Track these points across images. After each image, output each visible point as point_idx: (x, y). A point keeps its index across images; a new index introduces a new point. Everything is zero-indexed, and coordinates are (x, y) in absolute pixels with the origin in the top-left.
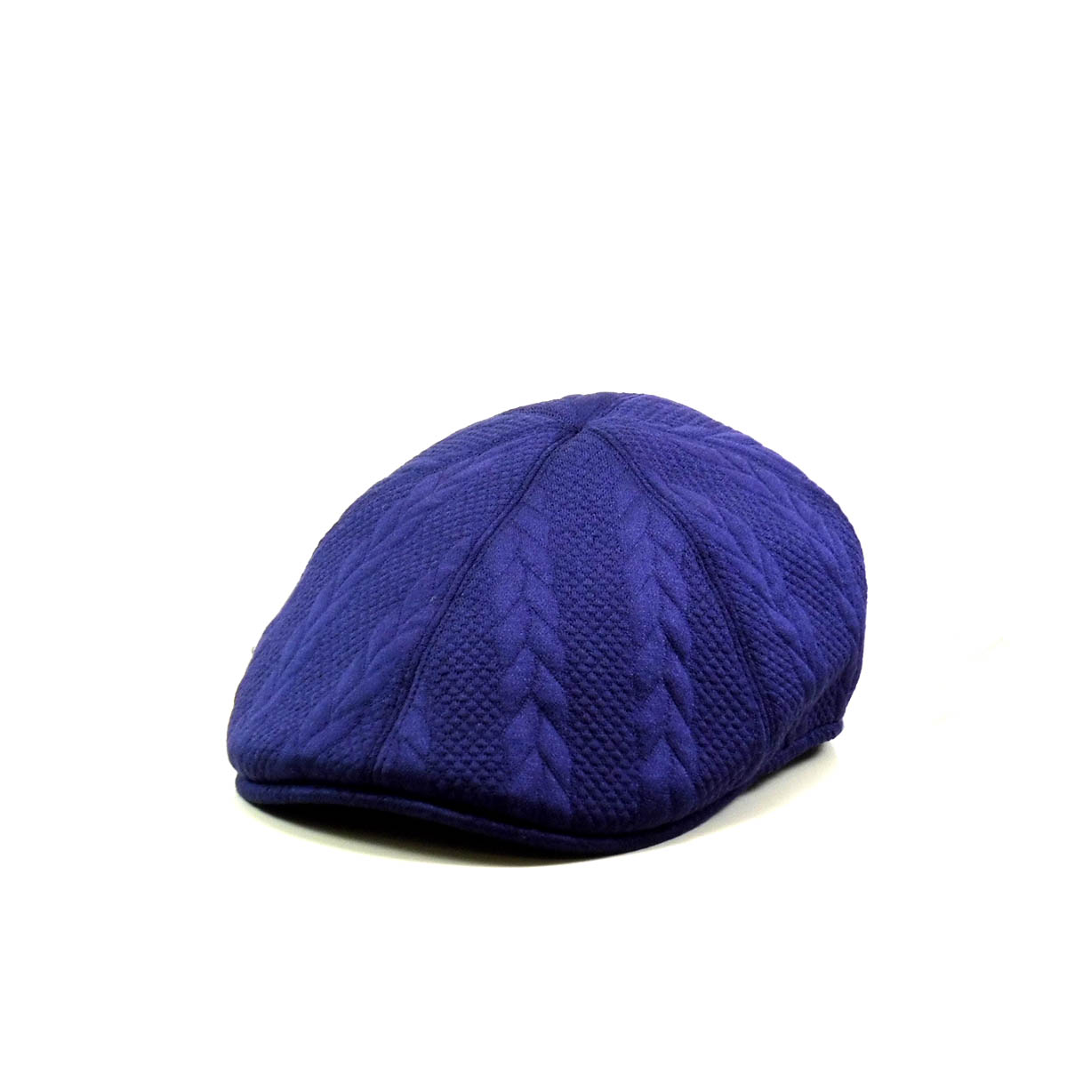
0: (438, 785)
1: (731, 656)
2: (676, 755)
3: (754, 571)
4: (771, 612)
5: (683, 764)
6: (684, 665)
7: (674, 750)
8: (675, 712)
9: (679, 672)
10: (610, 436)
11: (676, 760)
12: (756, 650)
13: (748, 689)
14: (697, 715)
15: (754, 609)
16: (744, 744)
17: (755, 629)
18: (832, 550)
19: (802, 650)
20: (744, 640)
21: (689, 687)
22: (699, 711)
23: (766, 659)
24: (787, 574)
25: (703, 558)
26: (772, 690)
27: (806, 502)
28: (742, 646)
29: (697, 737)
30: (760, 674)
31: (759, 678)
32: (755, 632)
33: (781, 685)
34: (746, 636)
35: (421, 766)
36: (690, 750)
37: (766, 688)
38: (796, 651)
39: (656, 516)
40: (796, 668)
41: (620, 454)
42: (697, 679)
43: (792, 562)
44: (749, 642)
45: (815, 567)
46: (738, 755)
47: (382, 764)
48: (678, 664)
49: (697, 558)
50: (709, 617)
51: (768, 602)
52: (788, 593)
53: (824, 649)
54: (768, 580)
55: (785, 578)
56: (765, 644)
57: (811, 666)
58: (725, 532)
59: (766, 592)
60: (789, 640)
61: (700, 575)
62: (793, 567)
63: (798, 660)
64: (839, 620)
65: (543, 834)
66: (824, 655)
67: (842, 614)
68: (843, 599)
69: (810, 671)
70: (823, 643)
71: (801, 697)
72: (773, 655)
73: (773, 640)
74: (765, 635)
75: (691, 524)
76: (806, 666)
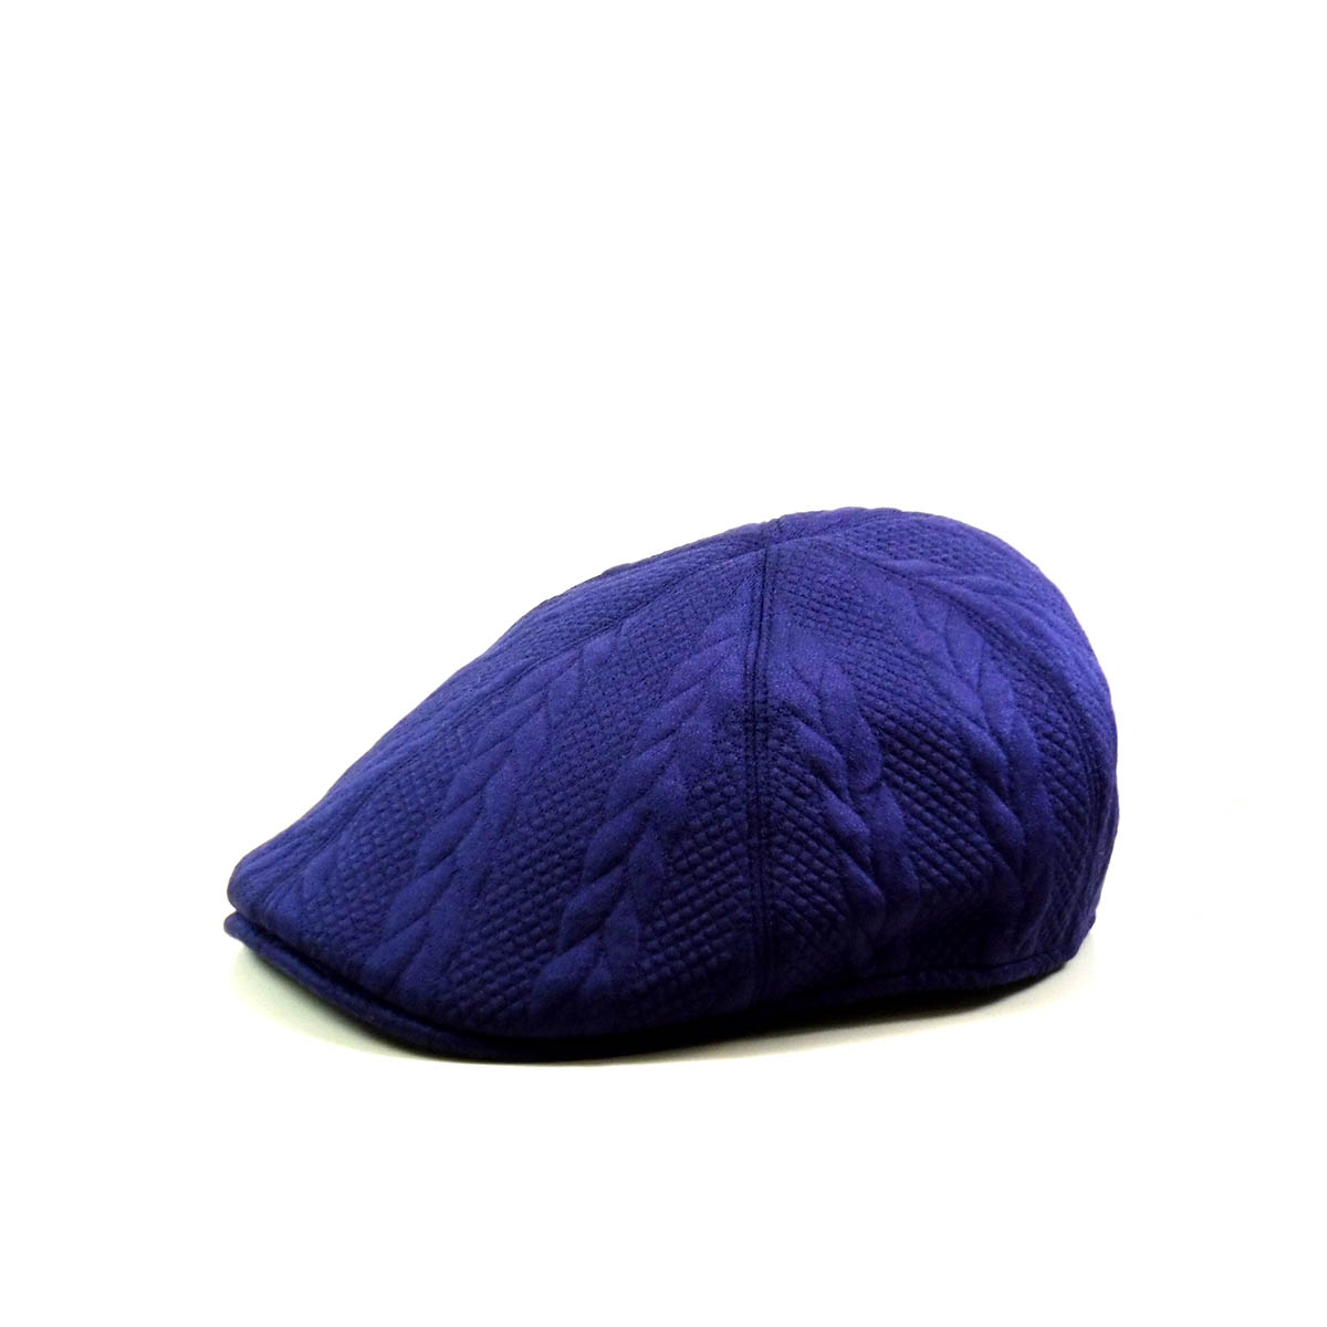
1: (735, 848)
2: (606, 956)
3: (830, 748)
4: (834, 802)
5: (610, 966)
8: (626, 904)
10: (773, 559)
11: (602, 962)
12: (779, 846)
13: (745, 893)
14: (658, 912)
15: (802, 796)
16: (714, 960)
17: (790, 819)
19: (868, 859)
20: (765, 830)
21: (662, 874)
22: (662, 908)
23: (792, 859)
25: (755, 722)
26: (783, 899)
28: (760, 839)
31: (770, 881)
32: (786, 823)
33: (804, 895)
34: (770, 827)
37: (774, 895)
38: (855, 859)
39: (733, 660)
40: (843, 879)
41: (763, 582)
42: (674, 868)
43: (909, 746)
44: (769, 835)
45: (952, 758)
46: (700, 971)
49: (746, 720)
50: (723, 795)
51: (837, 792)
52: (883, 784)
53: (923, 863)
54: (850, 764)
55: (887, 765)
56: (799, 842)
57: (878, 880)
58: (807, 695)
59: (837, 777)
60: (847, 843)
61: (741, 741)
62: (909, 753)
63: (855, 870)
64: (978, 832)
65: (409, 1023)
66: (920, 872)
67: (989, 825)
68: (1002, 807)
69: (875, 889)
70: (924, 857)
71: (841, 918)
72: (805, 855)
73: (816, 838)
74: (805, 830)
75: (764, 677)
76: (869, 881)
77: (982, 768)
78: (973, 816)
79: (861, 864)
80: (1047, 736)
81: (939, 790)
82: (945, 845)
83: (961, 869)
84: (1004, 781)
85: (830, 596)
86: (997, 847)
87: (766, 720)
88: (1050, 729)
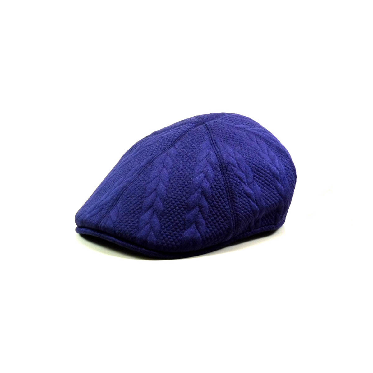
0: (116, 232)
1: (224, 199)
2: (198, 229)
3: (241, 173)
4: (244, 186)
5: (199, 232)
6: (207, 201)
7: (197, 228)
8: (200, 216)
9: (205, 203)
10: (209, 126)
11: (197, 231)
12: (235, 198)
13: (229, 210)
14: (208, 217)
15: (237, 185)
16: (224, 228)
17: (236, 191)
18: (277, 168)
19: (254, 200)
20: (231, 194)
21: (208, 208)
22: (209, 216)
23: (238, 201)
24: (255, 174)
25: (223, 167)
26: (238, 211)
27: (273, 152)
28: (230, 197)
29: (207, 224)
30: (234, 206)
31: (234, 207)
32: (235, 192)
33: (242, 210)
34: (232, 193)
35: (112, 226)
36: (203, 228)
37: (236, 211)
38: (252, 200)
39: (212, 152)
40: (250, 205)
41: (209, 132)
42: (210, 206)
43: (258, 171)
44: (232, 195)
45: (268, 173)
46: (221, 231)
47: (102, 224)
48: (205, 200)
49: (220, 167)
50: (219, 186)
51: (244, 183)
52: (254, 181)
53: (265, 200)
54: (246, 176)
55: (254, 176)
56: (239, 197)
57: (257, 205)
58: (233, 160)
59: (244, 180)
60: (249, 196)
61: (220, 172)
62: (258, 173)
63: (252, 203)
64: (275, 191)
65: (146, 250)
66: (265, 202)
67: (277, 189)
68: (279, 184)
69: (257, 207)
70: (265, 198)
71: (251, 215)
72: (241, 200)
73: (242, 195)
74: (240, 194)
75: (222, 156)
76: (255, 205)
77: (274, 175)
78: (274, 187)
79: (253, 201)
80: (285, 166)
81: (266, 181)
82: (269, 195)
83: (273, 201)
84: (279, 178)
85: (227, 135)
86: (280, 194)
87: (225, 167)
88: (286, 164)
